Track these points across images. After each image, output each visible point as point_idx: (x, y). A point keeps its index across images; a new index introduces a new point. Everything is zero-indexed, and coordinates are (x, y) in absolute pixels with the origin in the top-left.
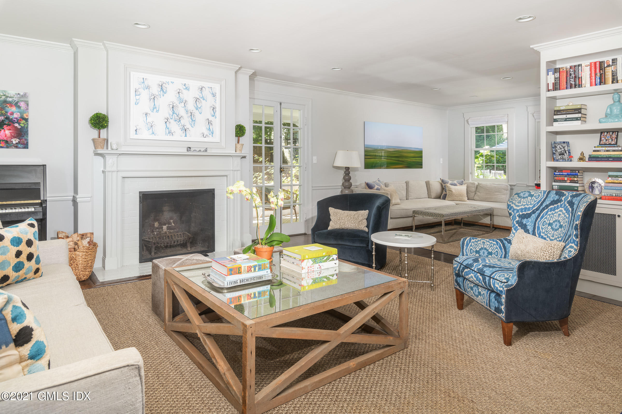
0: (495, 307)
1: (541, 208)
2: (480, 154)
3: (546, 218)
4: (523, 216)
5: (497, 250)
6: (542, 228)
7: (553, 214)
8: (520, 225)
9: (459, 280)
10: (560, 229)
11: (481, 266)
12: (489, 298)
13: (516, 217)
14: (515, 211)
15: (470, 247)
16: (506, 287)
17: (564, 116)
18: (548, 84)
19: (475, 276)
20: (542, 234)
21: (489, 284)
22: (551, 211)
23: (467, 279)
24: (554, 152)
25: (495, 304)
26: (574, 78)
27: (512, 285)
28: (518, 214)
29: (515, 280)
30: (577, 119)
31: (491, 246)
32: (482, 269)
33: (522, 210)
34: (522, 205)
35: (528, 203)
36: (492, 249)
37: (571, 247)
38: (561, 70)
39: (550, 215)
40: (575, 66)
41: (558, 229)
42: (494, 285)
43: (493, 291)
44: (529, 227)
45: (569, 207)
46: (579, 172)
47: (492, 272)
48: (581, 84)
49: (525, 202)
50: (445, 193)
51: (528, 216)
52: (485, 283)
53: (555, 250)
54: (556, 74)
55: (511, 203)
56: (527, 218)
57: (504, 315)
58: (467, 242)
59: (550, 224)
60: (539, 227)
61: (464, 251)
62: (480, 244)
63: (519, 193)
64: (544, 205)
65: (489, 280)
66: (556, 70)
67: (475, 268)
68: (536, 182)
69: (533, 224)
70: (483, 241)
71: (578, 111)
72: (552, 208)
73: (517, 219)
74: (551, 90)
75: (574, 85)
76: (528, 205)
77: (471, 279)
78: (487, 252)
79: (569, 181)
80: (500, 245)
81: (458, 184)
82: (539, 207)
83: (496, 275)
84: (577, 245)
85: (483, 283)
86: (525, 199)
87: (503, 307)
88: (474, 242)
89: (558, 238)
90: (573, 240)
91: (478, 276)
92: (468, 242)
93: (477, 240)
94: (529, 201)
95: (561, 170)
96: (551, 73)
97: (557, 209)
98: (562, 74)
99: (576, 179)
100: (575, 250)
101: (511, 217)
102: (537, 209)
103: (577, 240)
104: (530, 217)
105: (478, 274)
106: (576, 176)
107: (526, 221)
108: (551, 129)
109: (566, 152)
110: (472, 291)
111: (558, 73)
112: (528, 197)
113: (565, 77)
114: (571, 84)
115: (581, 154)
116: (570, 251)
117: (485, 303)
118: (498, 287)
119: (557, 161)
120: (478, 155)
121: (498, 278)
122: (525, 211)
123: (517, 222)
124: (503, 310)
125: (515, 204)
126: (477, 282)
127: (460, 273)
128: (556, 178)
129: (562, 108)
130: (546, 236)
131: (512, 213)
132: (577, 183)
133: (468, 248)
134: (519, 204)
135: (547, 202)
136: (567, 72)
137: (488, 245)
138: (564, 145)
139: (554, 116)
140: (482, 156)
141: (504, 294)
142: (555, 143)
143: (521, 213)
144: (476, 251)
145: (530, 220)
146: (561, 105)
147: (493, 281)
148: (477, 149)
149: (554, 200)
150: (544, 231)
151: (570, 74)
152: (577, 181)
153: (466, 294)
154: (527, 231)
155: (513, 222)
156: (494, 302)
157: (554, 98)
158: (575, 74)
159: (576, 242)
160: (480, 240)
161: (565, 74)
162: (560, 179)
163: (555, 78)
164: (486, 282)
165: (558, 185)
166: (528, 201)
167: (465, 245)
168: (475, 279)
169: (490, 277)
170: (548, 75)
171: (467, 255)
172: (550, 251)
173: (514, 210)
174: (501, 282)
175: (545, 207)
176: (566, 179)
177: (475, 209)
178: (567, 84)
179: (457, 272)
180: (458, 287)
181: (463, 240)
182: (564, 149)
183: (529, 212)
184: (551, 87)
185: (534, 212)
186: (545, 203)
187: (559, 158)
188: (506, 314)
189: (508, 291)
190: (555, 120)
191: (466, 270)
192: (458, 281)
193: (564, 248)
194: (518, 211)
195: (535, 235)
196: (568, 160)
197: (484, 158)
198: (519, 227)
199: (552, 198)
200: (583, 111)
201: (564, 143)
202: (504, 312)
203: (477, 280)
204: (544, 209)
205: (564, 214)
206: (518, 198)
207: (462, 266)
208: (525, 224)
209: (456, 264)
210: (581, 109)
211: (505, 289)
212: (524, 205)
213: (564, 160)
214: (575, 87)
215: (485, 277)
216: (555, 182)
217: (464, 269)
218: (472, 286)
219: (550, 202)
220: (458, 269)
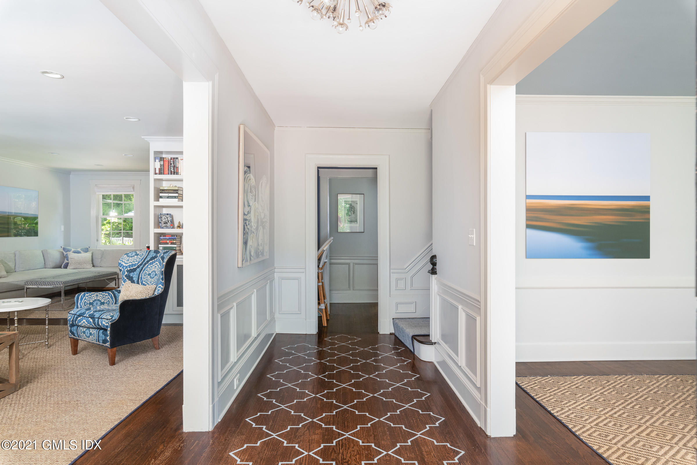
0: (103, 339)
1: (144, 263)
2: (107, 221)
3: (147, 270)
4: (130, 271)
5: (108, 300)
6: (144, 278)
7: (151, 267)
8: (128, 277)
9: (74, 329)
10: (155, 277)
11: (92, 312)
12: (98, 334)
13: (125, 272)
14: (125, 268)
15: (84, 300)
16: (110, 322)
17: (167, 195)
18: (156, 168)
19: (86, 321)
20: (144, 283)
21: (97, 323)
22: (150, 265)
23: (80, 326)
24: (160, 221)
25: (102, 338)
26: (173, 167)
27: (115, 319)
28: (126, 269)
29: (118, 315)
30: (175, 197)
31: (104, 297)
32: (93, 314)
33: (129, 266)
34: (130, 262)
35: (134, 260)
36: (104, 299)
37: (160, 287)
38: (165, 159)
39: (149, 268)
40: (174, 158)
41: (154, 277)
42: (102, 323)
43: (101, 329)
44: (134, 279)
45: (161, 260)
46: (176, 236)
47: (100, 314)
48: (177, 172)
49: (132, 260)
50: (67, 262)
51: (134, 270)
52: (95, 324)
53: (149, 291)
54: (161, 162)
55: (121, 262)
56: (133, 272)
57: (109, 343)
58: (81, 296)
59: (149, 274)
60: (141, 278)
61: (79, 304)
62: (93, 297)
63: (128, 254)
64: (146, 261)
65: (98, 321)
66: (161, 159)
67: (86, 315)
68: (147, 245)
69: (137, 276)
70: (96, 294)
71: (176, 191)
72: (151, 263)
73: (126, 273)
74: (157, 173)
75: (173, 172)
76: (134, 262)
77: (84, 324)
78: (100, 302)
79: (170, 243)
80: (111, 295)
81: (82, 252)
82: (142, 263)
83: (103, 315)
84: (163, 285)
85: (93, 324)
86: (132, 258)
87: (108, 338)
88: (88, 296)
89: (154, 283)
90: (161, 282)
91: (89, 320)
92: (83, 297)
93: (91, 294)
94: (136, 259)
95: (164, 234)
96: (157, 160)
97: (154, 263)
98: (165, 162)
99: (174, 242)
100: (162, 288)
101: (121, 272)
102: (141, 265)
103: (163, 281)
104: (135, 271)
105: (90, 319)
106: (175, 239)
107: (132, 274)
108: (157, 203)
109: (169, 222)
110: (84, 335)
111: (163, 161)
112: (134, 256)
113: (167, 165)
114: (171, 172)
115: (178, 223)
116: (159, 290)
117: (95, 340)
118: (105, 324)
119: (162, 228)
120: (105, 222)
121: (105, 317)
122: (132, 267)
123: (126, 276)
124: (108, 340)
125: (124, 262)
126: (88, 325)
127: (74, 323)
128: (161, 241)
129: (165, 188)
130: (146, 284)
131: (122, 269)
132: (176, 244)
133: (82, 302)
134: (127, 262)
135: (148, 259)
136: (168, 162)
137: (100, 296)
138: (167, 216)
139: (160, 194)
140: (109, 223)
141: (109, 328)
142: (161, 214)
143: (129, 269)
144: (90, 303)
145: (135, 273)
146: (165, 185)
147: (101, 320)
148: (105, 217)
149: (152, 257)
150: (145, 280)
151: (171, 164)
152: (175, 243)
153: (80, 339)
154: (133, 282)
155: (123, 276)
156: (102, 336)
157: (161, 180)
158: (174, 164)
159: (162, 283)
160: (94, 294)
161: (167, 163)
162: (164, 242)
163: (161, 165)
164: (95, 322)
165: (163, 247)
166: (134, 259)
167: (80, 299)
168: (87, 323)
169: (99, 318)
170: (155, 161)
171: (81, 307)
172: (146, 292)
173: (124, 266)
174: (107, 319)
175: (146, 262)
176: (168, 241)
177: (99, 274)
178: (168, 171)
179: (71, 323)
180: (72, 336)
181: (78, 296)
182: (168, 219)
183: (135, 267)
184: (157, 171)
185: (138, 267)
186: (146, 259)
187: (164, 226)
188: (110, 343)
189: (111, 324)
190: (161, 197)
191: (79, 318)
192: (73, 331)
193: (155, 289)
194: (126, 267)
195: (139, 284)
196: (170, 227)
197: (110, 226)
198: (127, 280)
199: (152, 255)
200: (179, 192)
201: (168, 214)
202: (109, 341)
203: (88, 323)
204: (145, 264)
205: (158, 266)
206: (127, 257)
207: (76, 316)
208: (132, 277)
209: (70, 316)
210: (178, 190)
211: (110, 323)
212: (132, 262)
213: (167, 227)
214: (174, 174)
215: (95, 319)
216: (160, 244)
217: (77, 318)
218: (85, 330)
219: (150, 258)
220: (72, 320)
